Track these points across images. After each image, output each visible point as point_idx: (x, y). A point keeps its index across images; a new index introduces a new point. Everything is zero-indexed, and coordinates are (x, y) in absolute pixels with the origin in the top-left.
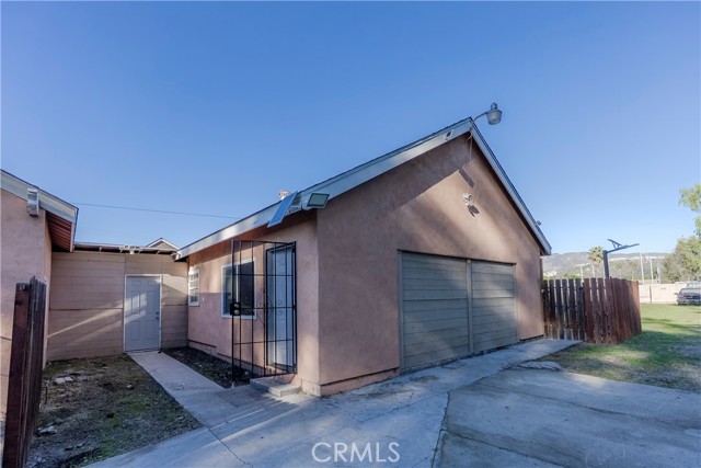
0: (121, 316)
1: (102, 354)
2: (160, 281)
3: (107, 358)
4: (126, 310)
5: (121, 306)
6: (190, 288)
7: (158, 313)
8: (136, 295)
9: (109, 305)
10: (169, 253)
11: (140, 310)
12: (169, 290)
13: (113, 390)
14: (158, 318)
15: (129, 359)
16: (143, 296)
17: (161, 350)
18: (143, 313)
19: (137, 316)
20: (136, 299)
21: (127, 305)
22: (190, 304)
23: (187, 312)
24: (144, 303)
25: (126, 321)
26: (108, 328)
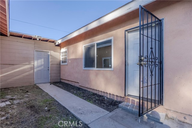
0: (33, 68)
1: (25, 85)
2: (49, 53)
3: (27, 87)
4: (35, 65)
5: (33, 64)
6: (61, 57)
7: (49, 68)
8: (39, 59)
9: (27, 63)
10: (53, 42)
11: (41, 66)
12: (53, 57)
13: (37, 112)
14: (48, 70)
15: (38, 88)
16: (42, 60)
17: (51, 83)
18: (42, 67)
19: (40, 68)
20: (40, 61)
21: (36, 63)
22: (61, 64)
23: (60, 67)
24: (43, 63)
25: (35, 70)
26: (27, 73)
